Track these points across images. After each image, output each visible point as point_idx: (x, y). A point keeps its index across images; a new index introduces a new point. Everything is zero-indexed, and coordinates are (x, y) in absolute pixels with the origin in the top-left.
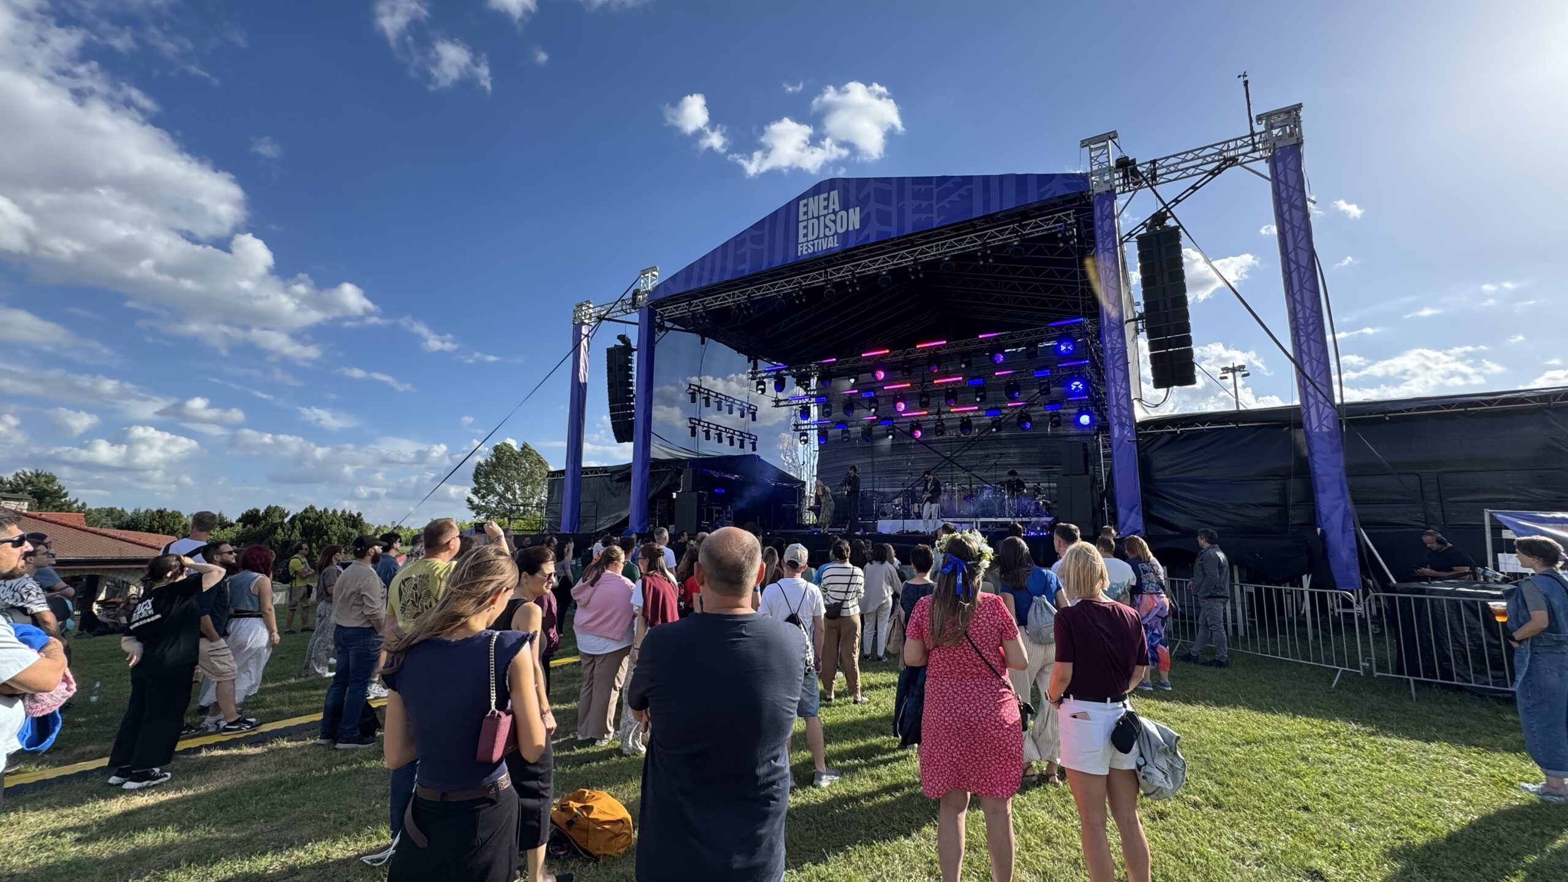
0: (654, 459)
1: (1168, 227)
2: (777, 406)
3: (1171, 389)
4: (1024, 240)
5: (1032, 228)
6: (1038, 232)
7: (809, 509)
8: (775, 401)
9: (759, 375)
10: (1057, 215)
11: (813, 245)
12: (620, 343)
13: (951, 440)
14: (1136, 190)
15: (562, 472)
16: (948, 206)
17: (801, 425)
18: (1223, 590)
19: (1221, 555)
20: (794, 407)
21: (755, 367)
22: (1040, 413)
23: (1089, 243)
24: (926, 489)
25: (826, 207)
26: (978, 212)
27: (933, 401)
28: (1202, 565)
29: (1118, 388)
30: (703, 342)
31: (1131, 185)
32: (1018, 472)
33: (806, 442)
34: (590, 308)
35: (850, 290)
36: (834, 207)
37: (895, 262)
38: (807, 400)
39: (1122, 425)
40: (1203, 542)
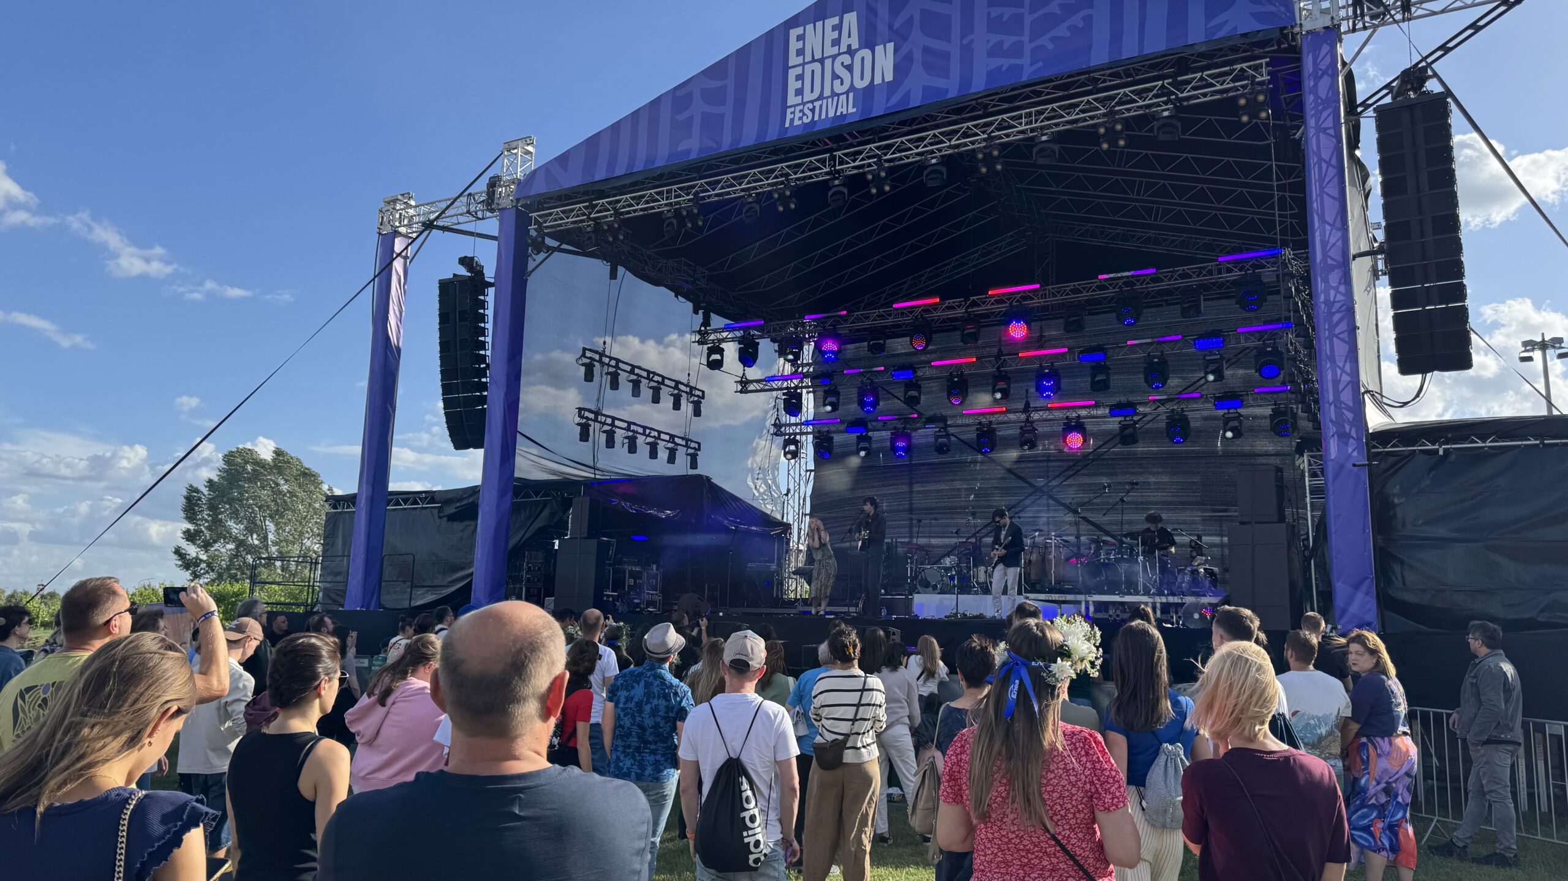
0: (520, 479)
1: (1429, 93)
2: (744, 391)
3: (1429, 375)
4: (1180, 107)
5: (1194, 88)
6: (1205, 95)
7: (794, 573)
8: (741, 382)
9: (712, 337)
10: (1239, 67)
11: (813, 110)
12: (463, 271)
13: (1048, 459)
14: (1375, 27)
15: (351, 499)
16: (1050, 46)
17: (786, 425)
18: (1512, 730)
19: (1508, 669)
20: (775, 393)
21: (706, 322)
22: (1205, 413)
23: (1294, 118)
24: (997, 540)
25: (836, 42)
26: (1099, 56)
27: (1015, 389)
28: (1475, 686)
29: (1339, 372)
30: (613, 275)
31: (1367, 19)
32: (1164, 516)
33: (795, 455)
34: (411, 207)
35: (874, 191)
36: (849, 41)
37: (953, 143)
38: (796, 382)
39: (1344, 437)
40: (1476, 644)
